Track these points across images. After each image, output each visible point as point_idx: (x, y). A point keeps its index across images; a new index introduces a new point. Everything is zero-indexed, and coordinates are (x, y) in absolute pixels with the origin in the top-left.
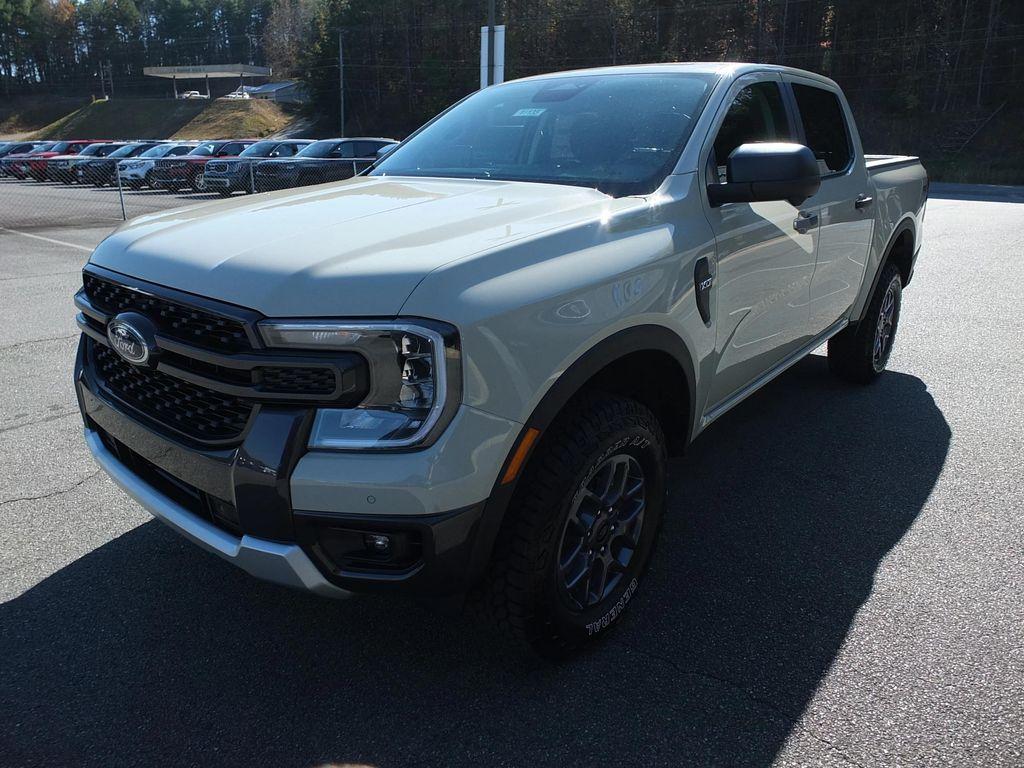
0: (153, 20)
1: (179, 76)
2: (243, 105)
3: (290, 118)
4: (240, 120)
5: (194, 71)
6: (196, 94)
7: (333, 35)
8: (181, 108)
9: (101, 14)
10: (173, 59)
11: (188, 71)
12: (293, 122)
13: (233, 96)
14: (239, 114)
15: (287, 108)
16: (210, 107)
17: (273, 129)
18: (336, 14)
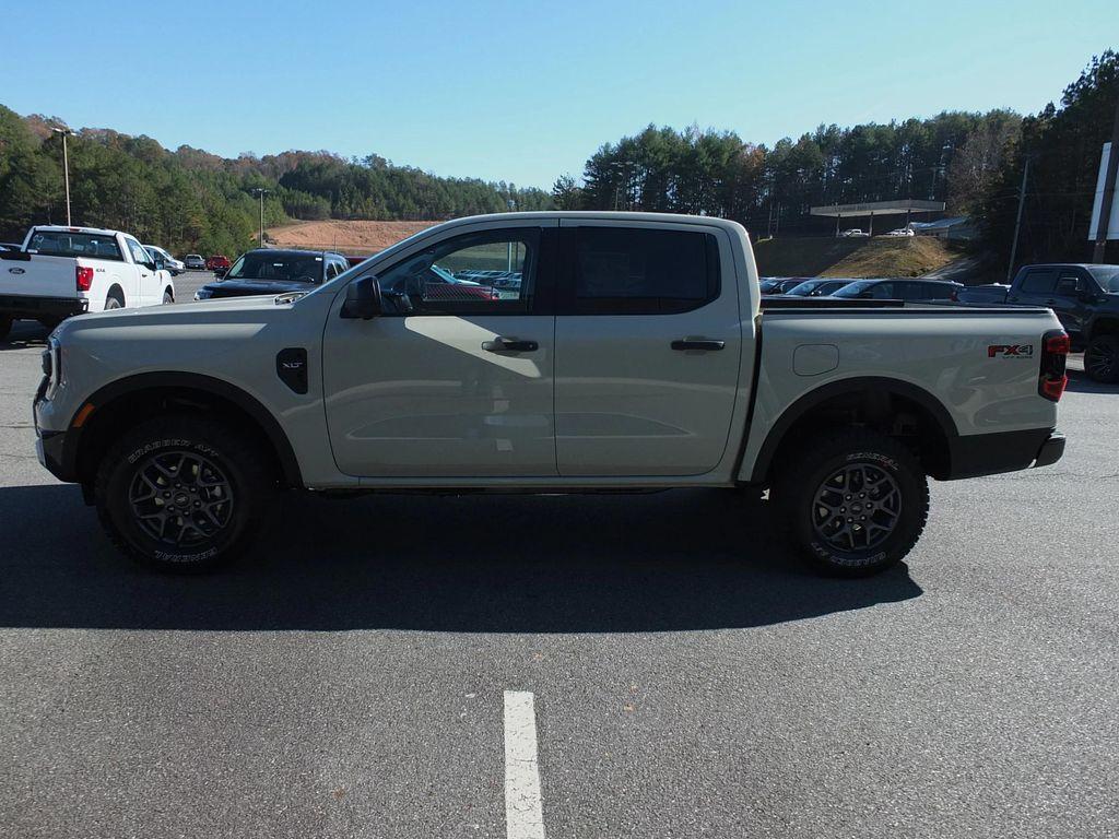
0: (836, 161)
1: (843, 215)
2: (903, 243)
3: (954, 256)
4: (893, 258)
5: (860, 209)
6: (858, 232)
7: (1020, 161)
8: (836, 247)
9: (787, 159)
10: (851, 198)
11: (853, 210)
12: (955, 261)
13: (896, 233)
14: (894, 252)
15: (951, 246)
16: (866, 245)
17: (930, 268)
18: (1030, 137)
